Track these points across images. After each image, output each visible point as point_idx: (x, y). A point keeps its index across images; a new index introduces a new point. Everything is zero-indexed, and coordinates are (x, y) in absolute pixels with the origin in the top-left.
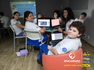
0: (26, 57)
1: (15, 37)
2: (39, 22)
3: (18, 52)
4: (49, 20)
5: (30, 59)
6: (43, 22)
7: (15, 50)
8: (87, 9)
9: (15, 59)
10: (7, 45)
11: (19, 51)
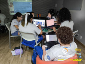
0: (20, 57)
1: (10, 36)
2: (34, 22)
3: (13, 51)
4: (44, 20)
5: (24, 59)
6: (39, 22)
7: (10, 48)
8: (81, 10)
9: (10, 58)
10: (3, 42)
11: (15, 50)
